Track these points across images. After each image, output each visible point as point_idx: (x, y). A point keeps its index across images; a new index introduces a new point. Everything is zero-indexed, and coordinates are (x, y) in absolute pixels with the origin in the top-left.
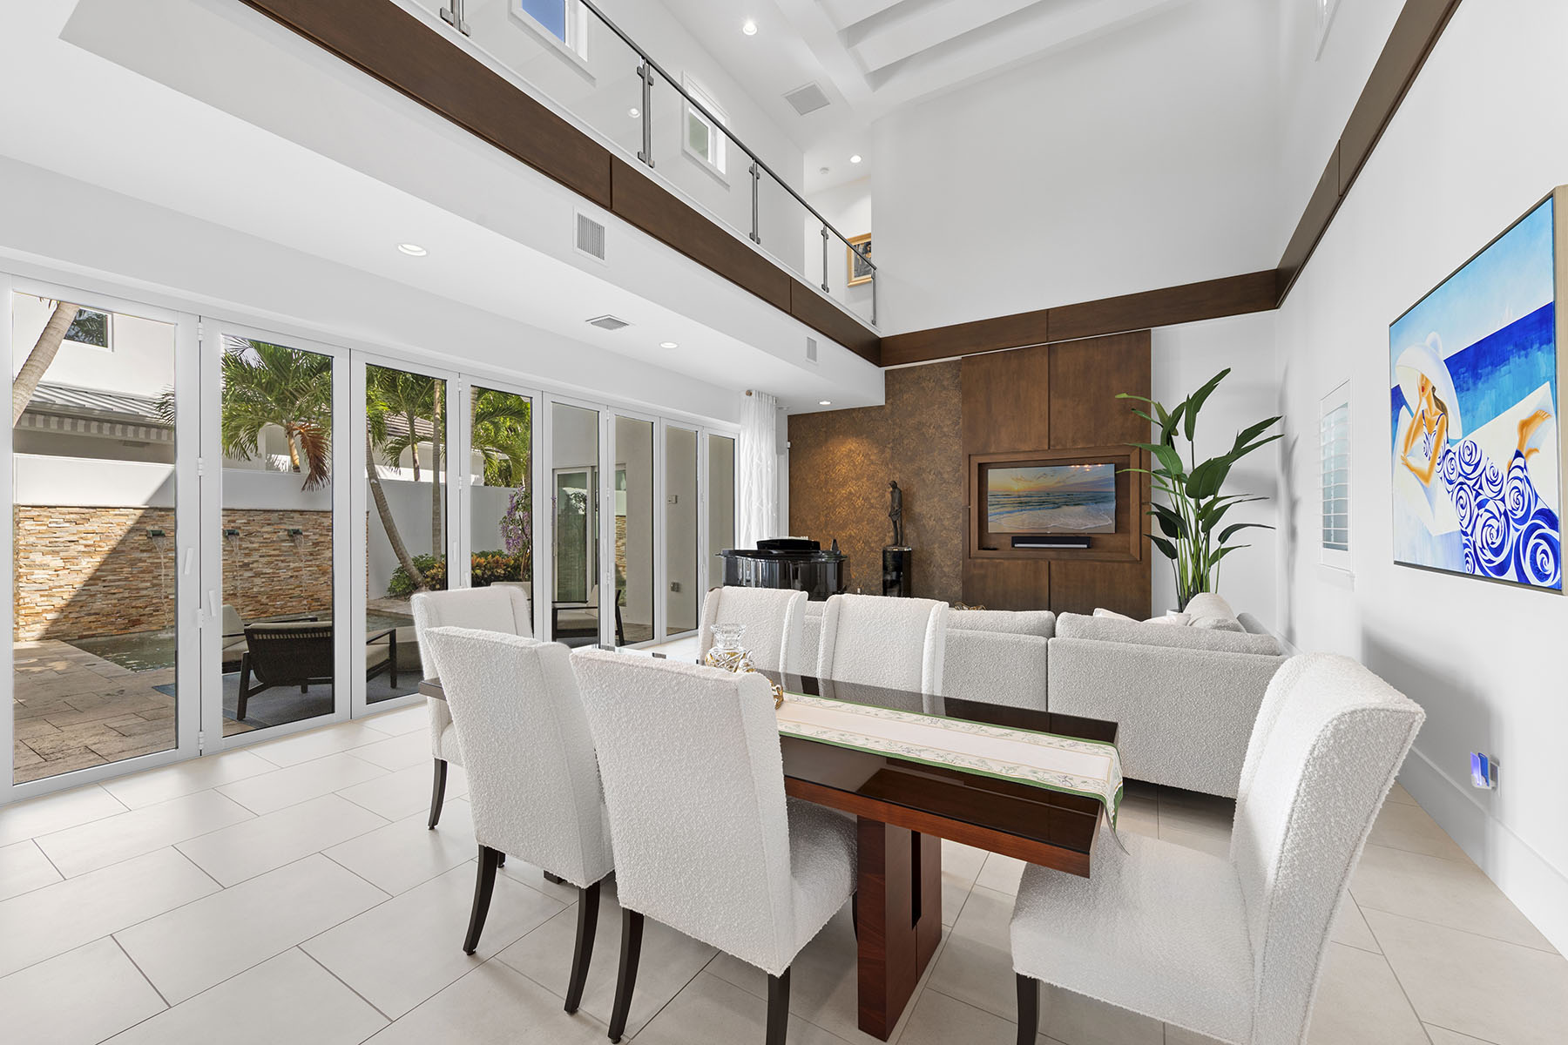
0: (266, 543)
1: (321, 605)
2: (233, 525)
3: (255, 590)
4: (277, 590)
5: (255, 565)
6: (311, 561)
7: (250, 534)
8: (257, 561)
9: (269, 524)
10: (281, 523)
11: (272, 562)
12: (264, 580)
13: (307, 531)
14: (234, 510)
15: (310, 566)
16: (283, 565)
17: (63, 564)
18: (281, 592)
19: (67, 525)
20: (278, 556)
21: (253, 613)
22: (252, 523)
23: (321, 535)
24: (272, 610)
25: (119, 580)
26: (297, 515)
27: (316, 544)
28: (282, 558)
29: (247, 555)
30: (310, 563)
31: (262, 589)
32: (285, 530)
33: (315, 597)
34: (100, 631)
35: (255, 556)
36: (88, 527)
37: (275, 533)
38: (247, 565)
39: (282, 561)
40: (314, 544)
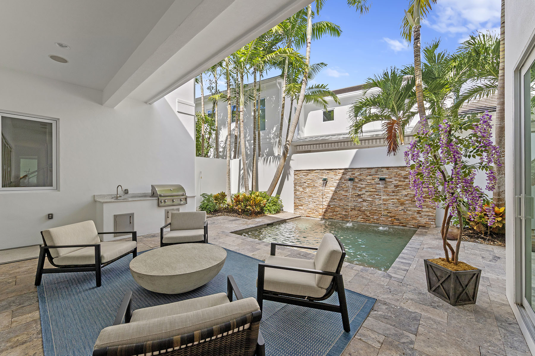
0: (368, 185)
1: (400, 223)
2: (354, 176)
3: (363, 208)
4: (374, 210)
5: (363, 196)
6: (393, 196)
7: (361, 180)
8: (364, 194)
9: (370, 175)
10: (376, 174)
11: (371, 195)
12: (367, 204)
13: (391, 178)
14: (353, 169)
15: (393, 199)
16: (377, 197)
17: (302, 190)
18: (376, 211)
19: (304, 176)
20: (375, 192)
21: (363, 219)
22: (362, 175)
23: (400, 181)
24: (372, 220)
25: (316, 197)
26: (385, 170)
27: (396, 186)
28: (377, 193)
29: (360, 190)
30: (392, 197)
31: (367, 209)
32: (378, 178)
33: (396, 217)
34: (311, 215)
35: (364, 191)
36: (308, 177)
37: (373, 179)
38: (359, 195)
39: (377, 195)
40: (395, 186)
